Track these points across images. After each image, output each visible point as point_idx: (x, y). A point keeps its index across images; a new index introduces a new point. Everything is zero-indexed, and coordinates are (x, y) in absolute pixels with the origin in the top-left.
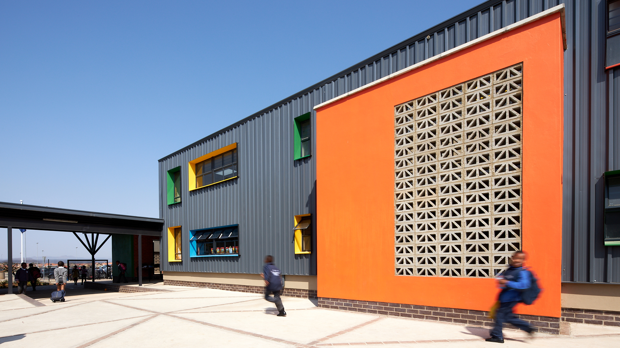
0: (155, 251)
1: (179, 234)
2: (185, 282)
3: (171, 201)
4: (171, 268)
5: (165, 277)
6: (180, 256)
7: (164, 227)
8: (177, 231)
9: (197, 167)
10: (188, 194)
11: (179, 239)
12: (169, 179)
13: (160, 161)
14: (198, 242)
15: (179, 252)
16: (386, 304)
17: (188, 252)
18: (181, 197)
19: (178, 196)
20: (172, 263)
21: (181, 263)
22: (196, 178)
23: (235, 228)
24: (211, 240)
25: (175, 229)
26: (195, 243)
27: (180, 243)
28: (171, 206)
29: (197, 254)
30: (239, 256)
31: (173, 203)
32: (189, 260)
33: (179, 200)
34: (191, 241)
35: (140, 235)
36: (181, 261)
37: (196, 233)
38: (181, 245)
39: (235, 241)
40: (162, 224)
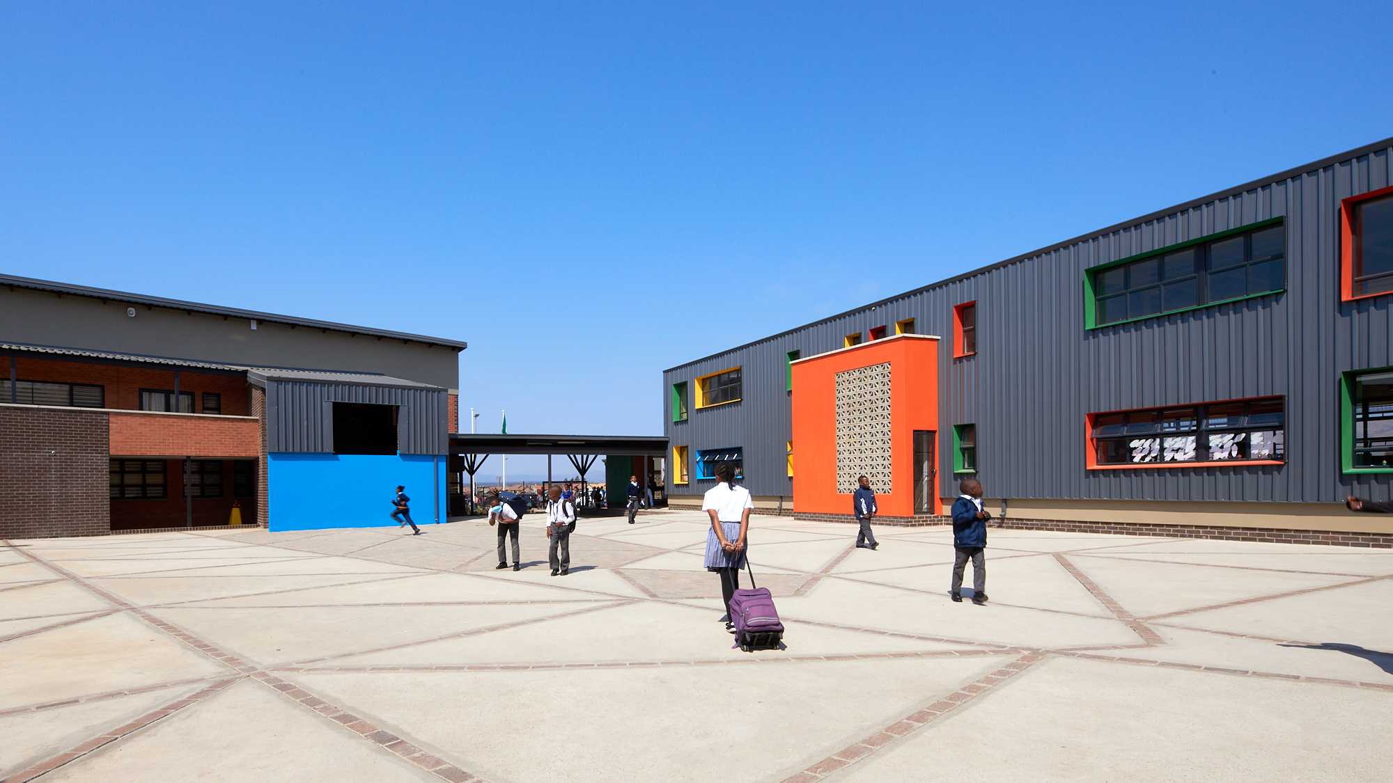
0: (655, 469)
1: (685, 453)
2: (692, 506)
3: (676, 419)
4: (676, 491)
5: (670, 501)
6: (686, 478)
7: (670, 445)
8: (683, 450)
9: (704, 382)
10: (695, 412)
11: (685, 457)
12: (674, 391)
13: (664, 372)
14: (704, 462)
15: (685, 473)
16: (832, 514)
17: (694, 474)
18: (687, 412)
19: (684, 411)
20: (677, 485)
21: (687, 485)
22: (703, 394)
23: (738, 450)
24: (718, 461)
25: (681, 447)
26: (701, 464)
27: (685, 462)
28: (676, 423)
29: (704, 476)
30: (743, 478)
31: (678, 420)
32: (696, 482)
33: (685, 416)
34: (698, 462)
35: (646, 455)
36: (687, 483)
37: (703, 453)
38: (687, 464)
39: (740, 462)
40: (667, 442)
